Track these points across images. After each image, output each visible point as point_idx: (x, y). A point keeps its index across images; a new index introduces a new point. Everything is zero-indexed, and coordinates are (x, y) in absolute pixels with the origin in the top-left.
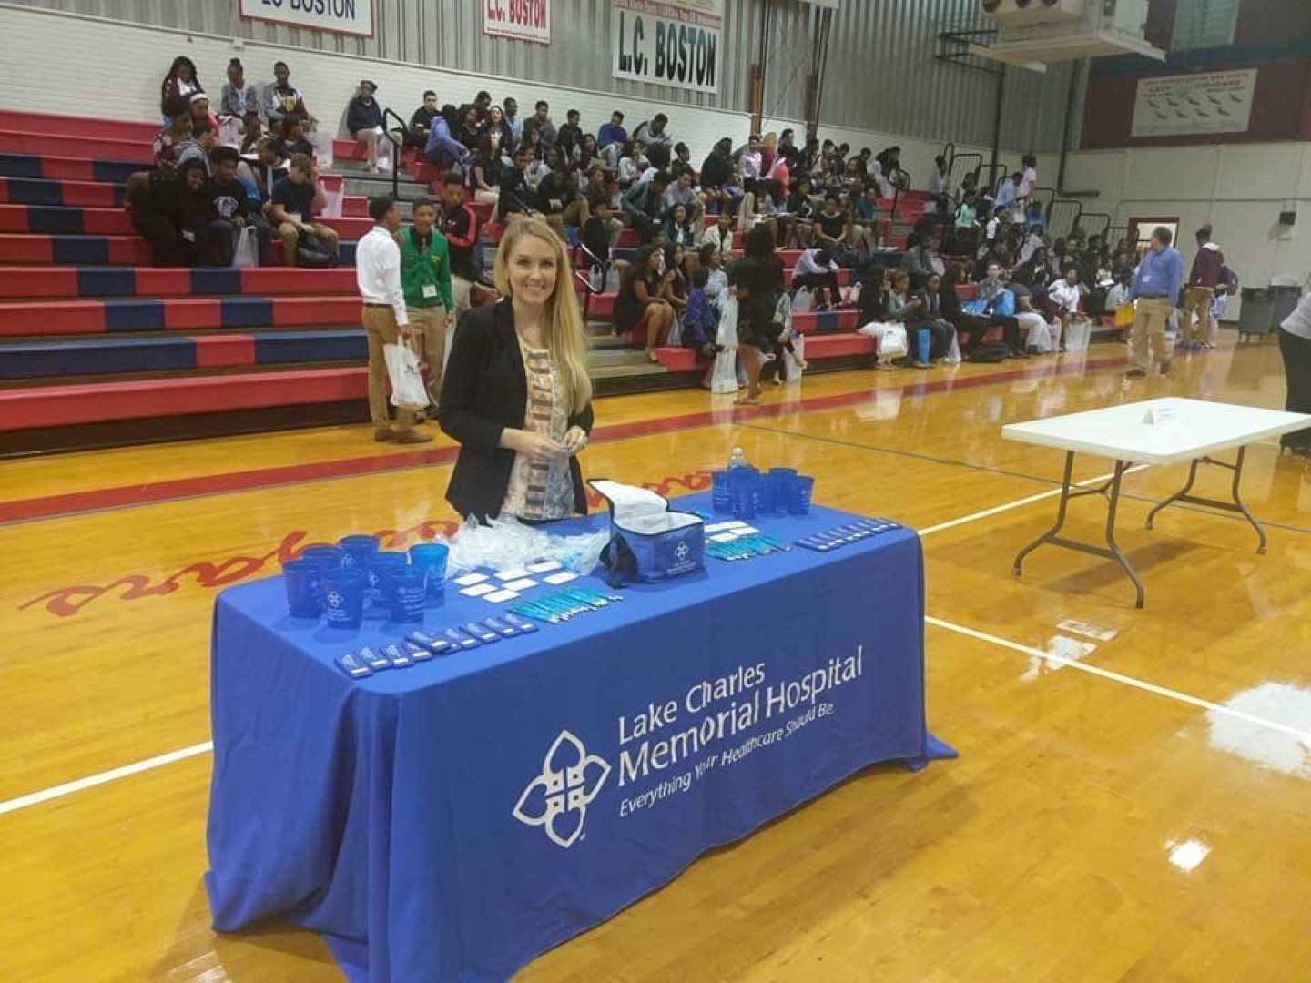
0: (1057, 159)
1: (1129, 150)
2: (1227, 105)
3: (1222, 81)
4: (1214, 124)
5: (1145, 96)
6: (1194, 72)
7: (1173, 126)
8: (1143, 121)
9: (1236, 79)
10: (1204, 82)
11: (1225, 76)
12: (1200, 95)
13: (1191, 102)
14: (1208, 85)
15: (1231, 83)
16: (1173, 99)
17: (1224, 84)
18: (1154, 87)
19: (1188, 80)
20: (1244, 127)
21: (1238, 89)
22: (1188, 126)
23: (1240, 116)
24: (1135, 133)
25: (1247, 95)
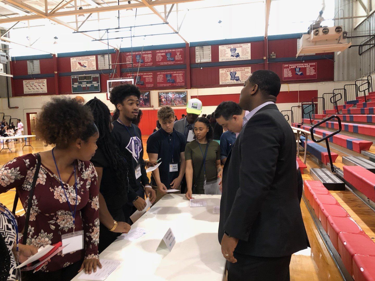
0: (7, 99)
1: (23, 97)
2: (42, 87)
4: (41, 91)
5: (25, 84)
6: (34, 79)
7: (32, 92)
11: (40, 80)
12: (36, 84)
13: (35, 86)
14: (38, 82)
15: (42, 82)
16: (31, 85)
18: (27, 82)
19: (33, 81)
20: (46, 92)
21: (44, 83)
22: (35, 91)
24: (25, 93)
25: (45, 84)
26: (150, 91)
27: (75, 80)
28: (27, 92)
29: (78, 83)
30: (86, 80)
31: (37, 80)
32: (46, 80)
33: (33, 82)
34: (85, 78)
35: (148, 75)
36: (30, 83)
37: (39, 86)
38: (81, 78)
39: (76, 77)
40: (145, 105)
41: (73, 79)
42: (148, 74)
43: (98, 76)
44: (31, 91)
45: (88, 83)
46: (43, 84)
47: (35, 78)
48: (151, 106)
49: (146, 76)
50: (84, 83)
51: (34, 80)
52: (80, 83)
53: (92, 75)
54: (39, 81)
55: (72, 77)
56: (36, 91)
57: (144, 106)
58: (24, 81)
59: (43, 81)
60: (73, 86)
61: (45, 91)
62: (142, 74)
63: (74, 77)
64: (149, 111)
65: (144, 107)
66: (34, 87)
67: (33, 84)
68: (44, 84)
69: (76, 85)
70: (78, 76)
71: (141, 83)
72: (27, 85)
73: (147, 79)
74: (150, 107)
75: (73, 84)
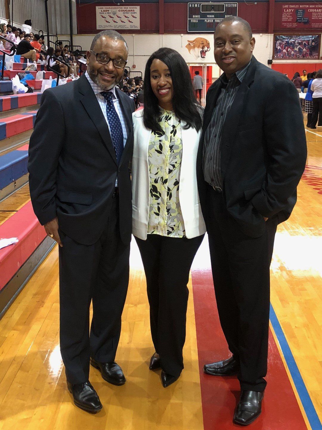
2: (131, 19)
3: (128, 10)
8: (100, 23)
9: (133, 9)
10: (121, 9)
11: (129, 8)
12: (121, 14)
15: (131, 11)
17: (129, 11)
19: (115, 8)
20: (139, 28)
21: (134, 13)
23: (136, 24)
24: (98, 28)
25: (138, 15)
26: (321, 34)
27: (194, 11)
28: (103, 27)
29: (199, 16)
30: (215, 11)
31: (121, 7)
32: (138, 7)
33: (114, 10)
34: (213, 8)
35: (317, 8)
36: (109, 12)
37: (126, 17)
38: (205, 8)
39: (196, 6)
40: (311, 54)
41: (191, 9)
42: (317, 6)
43: (236, 6)
44: (110, 26)
45: (217, 16)
46: (132, 14)
47: (119, 4)
48: (320, 57)
49: (313, 10)
50: (210, 16)
51: (117, 7)
52: (204, 16)
53: (225, 4)
54: (126, 9)
55: (190, 6)
56: (120, 26)
57: (309, 57)
58: (97, 8)
59: (132, 9)
60: (190, 21)
61: (136, 27)
62: (308, 6)
63: (193, 5)
64: (316, 64)
65: (308, 59)
66: (116, 19)
67: (114, 13)
68: (134, 15)
69: (195, 19)
70: (200, 4)
71: (305, 20)
72: (104, 15)
73: (314, 14)
74: (318, 59)
75: (191, 17)
